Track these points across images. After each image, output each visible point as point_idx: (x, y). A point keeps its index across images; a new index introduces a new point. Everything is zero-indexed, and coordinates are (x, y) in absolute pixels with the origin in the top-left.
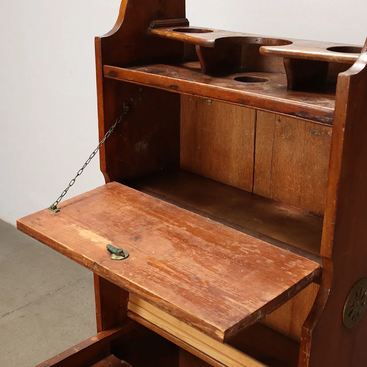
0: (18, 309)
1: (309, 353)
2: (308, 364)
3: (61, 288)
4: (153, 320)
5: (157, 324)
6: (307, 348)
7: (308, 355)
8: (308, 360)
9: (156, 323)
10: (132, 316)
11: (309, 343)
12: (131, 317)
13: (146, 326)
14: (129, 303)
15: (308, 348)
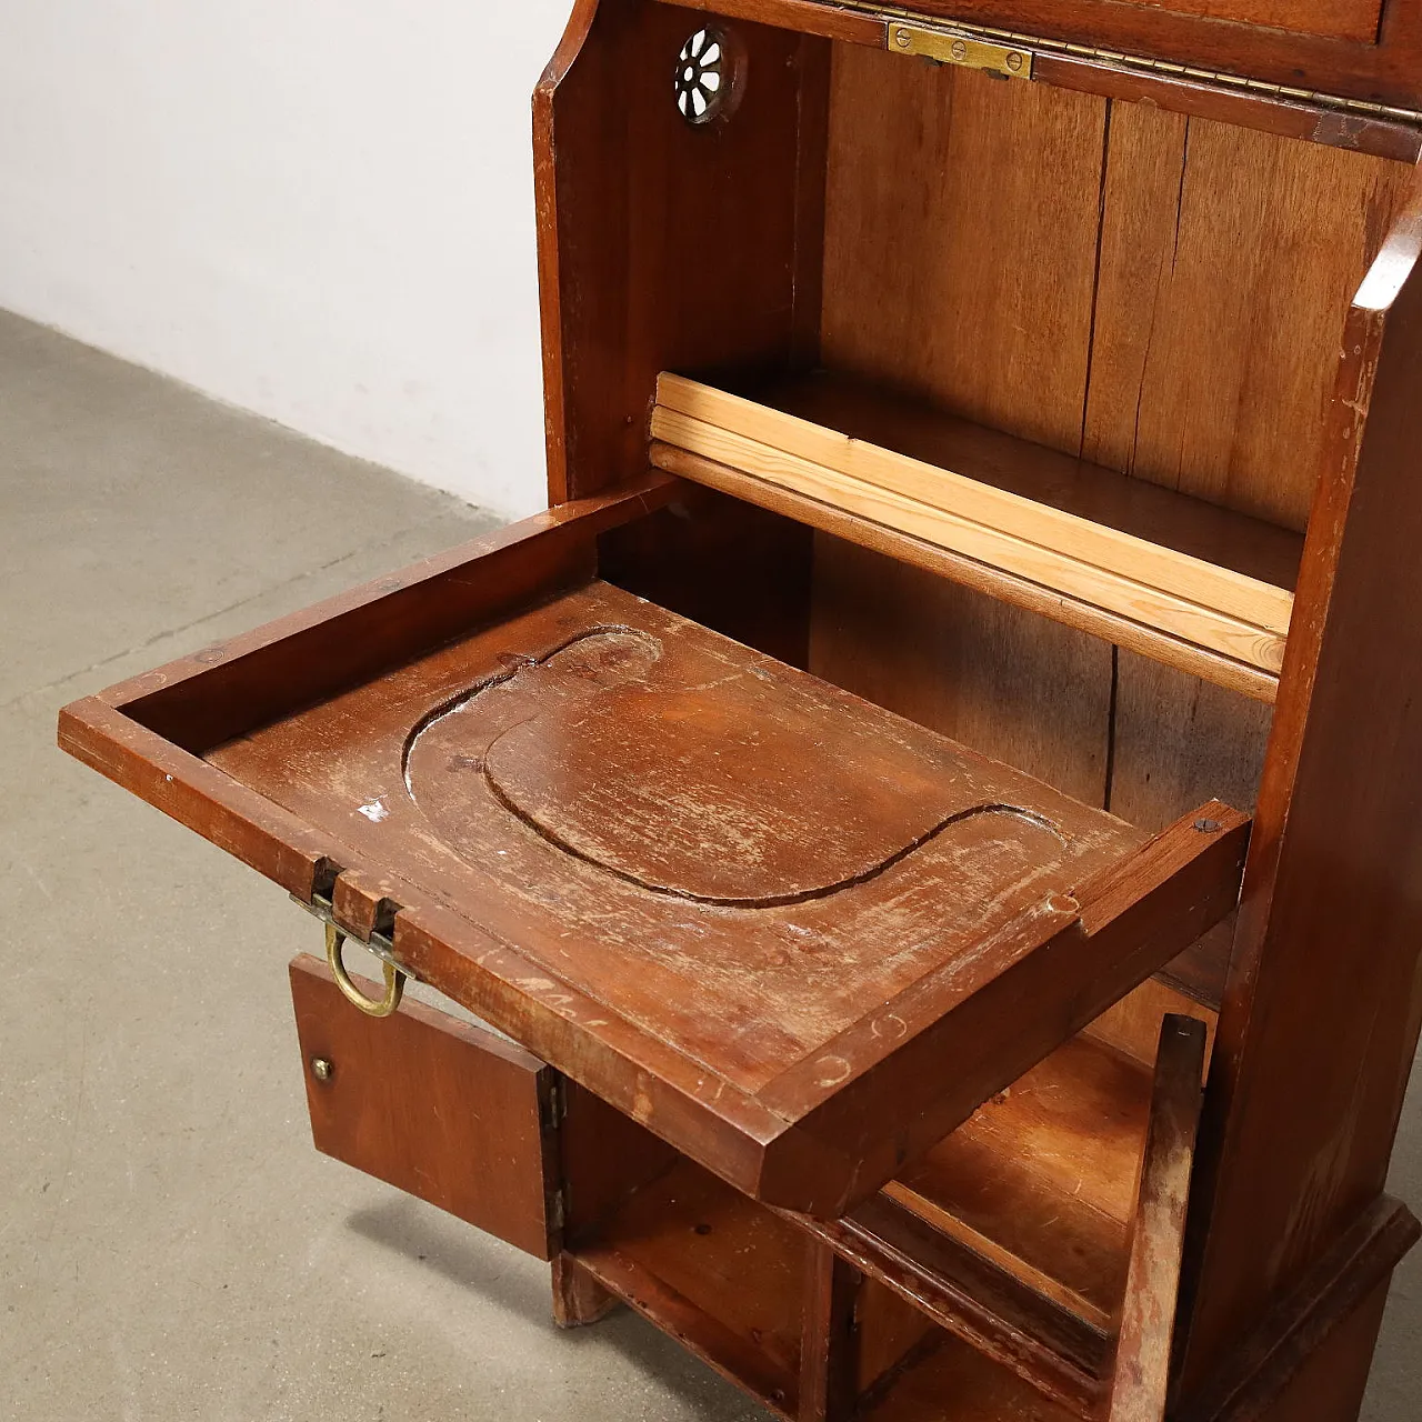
0: (199, 621)
1: (1368, 401)
2: (1358, 447)
3: (340, 558)
4: (745, 459)
5: (761, 469)
6: (1361, 385)
7: (1361, 410)
8: (1361, 429)
9: (757, 468)
10: (666, 460)
11: (1370, 364)
12: (665, 464)
13: (720, 485)
14: (657, 413)
15: (1364, 385)
